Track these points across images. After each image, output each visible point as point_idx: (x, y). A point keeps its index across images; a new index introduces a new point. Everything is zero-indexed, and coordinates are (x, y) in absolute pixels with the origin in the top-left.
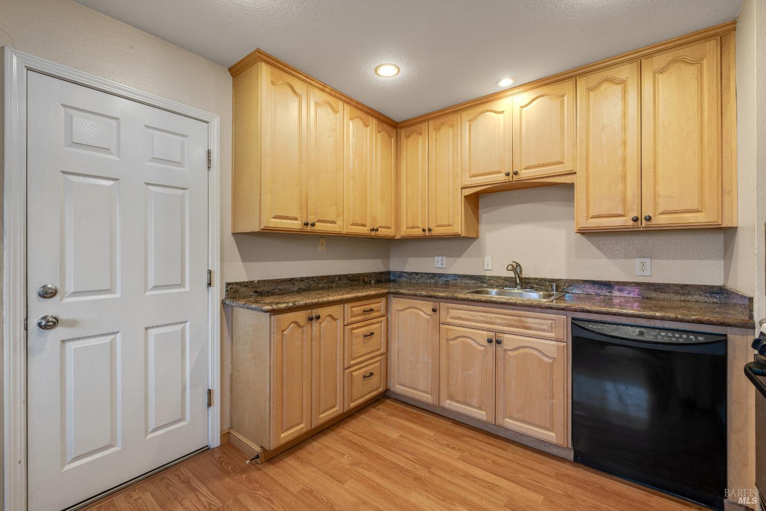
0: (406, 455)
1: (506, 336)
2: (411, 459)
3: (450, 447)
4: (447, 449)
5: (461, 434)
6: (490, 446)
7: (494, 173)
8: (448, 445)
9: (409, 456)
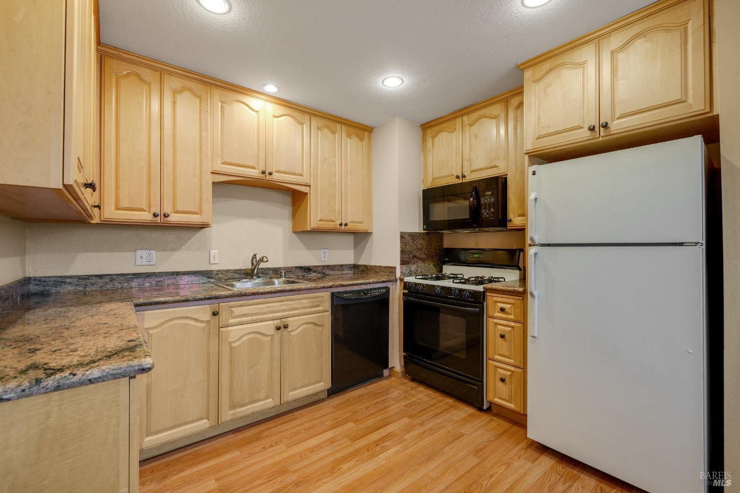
0: (256, 484)
1: (290, 319)
2: (264, 481)
3: (268, 448)
4: (267, 451)
5: (256, 434)
6: (286, 424)
7: (248, 167)
8: (264, 448)
9: (259, 482)
